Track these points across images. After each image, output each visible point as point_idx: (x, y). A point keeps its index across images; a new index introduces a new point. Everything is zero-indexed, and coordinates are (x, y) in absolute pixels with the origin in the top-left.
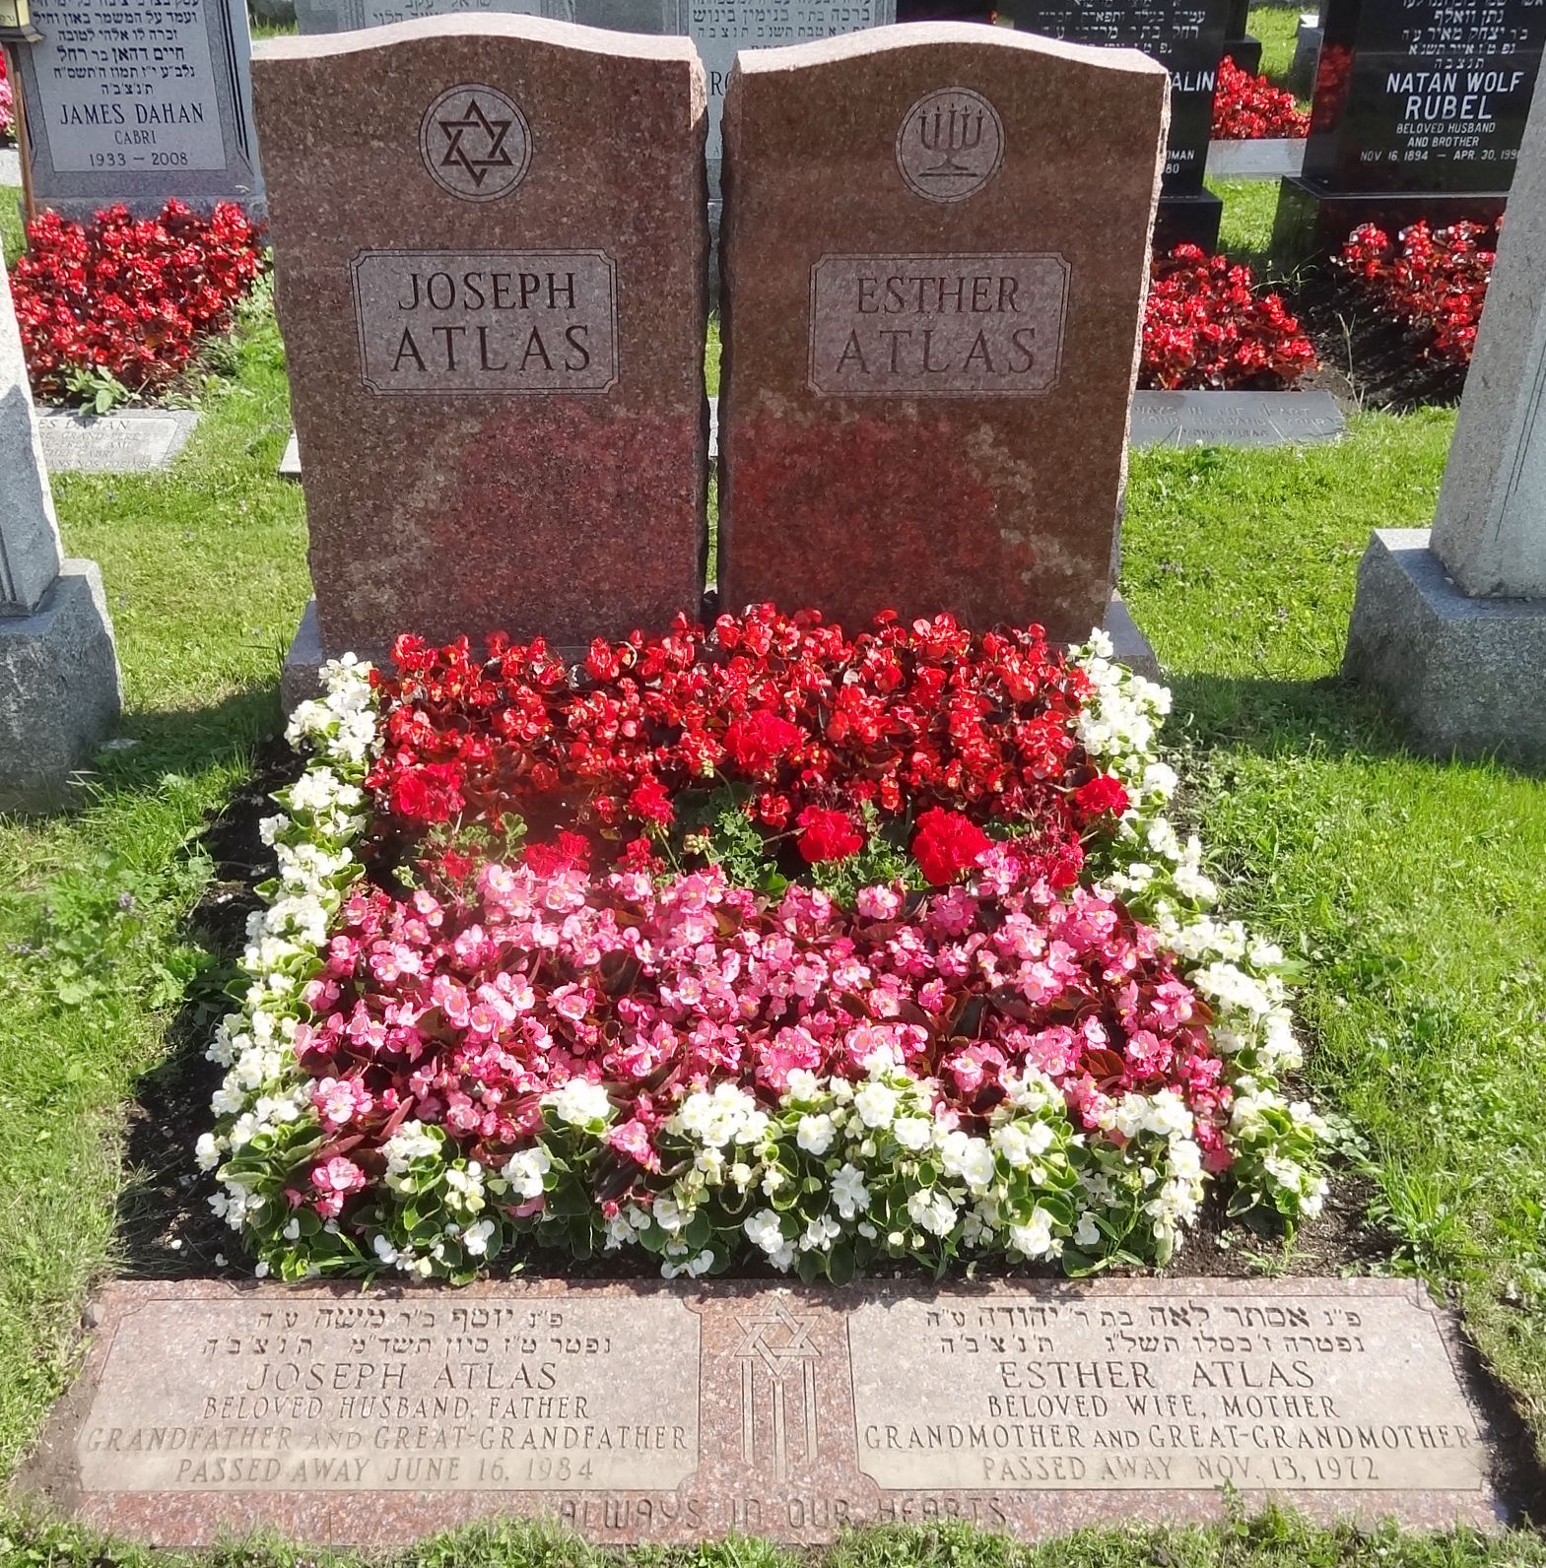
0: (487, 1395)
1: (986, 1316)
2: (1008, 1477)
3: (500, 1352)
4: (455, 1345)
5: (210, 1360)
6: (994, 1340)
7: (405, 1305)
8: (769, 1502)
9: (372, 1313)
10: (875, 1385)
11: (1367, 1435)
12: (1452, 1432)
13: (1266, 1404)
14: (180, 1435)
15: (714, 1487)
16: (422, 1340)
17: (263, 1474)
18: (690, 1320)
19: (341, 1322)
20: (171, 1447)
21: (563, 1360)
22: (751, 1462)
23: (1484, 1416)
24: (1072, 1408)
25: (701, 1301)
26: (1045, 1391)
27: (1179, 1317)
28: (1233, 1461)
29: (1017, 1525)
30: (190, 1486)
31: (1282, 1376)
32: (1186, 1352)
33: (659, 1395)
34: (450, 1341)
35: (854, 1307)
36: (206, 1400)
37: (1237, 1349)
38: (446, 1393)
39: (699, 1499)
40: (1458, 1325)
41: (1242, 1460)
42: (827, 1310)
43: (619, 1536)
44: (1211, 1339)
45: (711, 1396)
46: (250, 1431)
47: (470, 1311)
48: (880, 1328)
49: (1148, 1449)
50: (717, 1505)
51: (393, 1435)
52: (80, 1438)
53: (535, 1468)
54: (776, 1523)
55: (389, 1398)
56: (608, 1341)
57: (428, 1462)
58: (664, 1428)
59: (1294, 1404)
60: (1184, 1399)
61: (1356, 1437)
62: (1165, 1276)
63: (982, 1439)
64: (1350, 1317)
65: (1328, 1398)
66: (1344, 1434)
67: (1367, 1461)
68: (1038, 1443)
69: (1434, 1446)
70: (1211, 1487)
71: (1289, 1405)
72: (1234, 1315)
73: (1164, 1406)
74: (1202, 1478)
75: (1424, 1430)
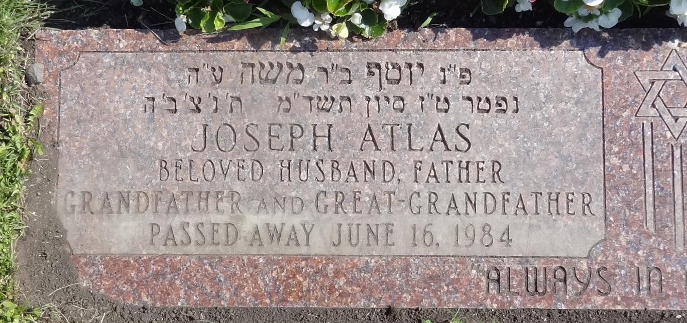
0: (409, 159)
3: (417, 112)
4: (373, 103)
5: (152, 120)
7: (322, 58)
8: (669, 270)
9: (290, 66)
14: (143, 200)
15: (620, 254)
16: (342, 98)
17: (224, 238)
18: (592, 74)
19: (264, 77)
20: (138, 211)
21: (476, 120)
22: (652, 230)
25: (602, 54)
30: (163, 250)
33: (566, 159)
34: (368, 99)
36: (157, 163)
38: (372, 156)
39: (608, 267)
43: (540, 301)
45: (615, 161)
46: (204, 196)
47: (383, 65)
50: (623, 272)
51: (330, 200)
52: (56, 201)
53: (461, 234)
54: (675, 290)
55: (322, 161)
56: (516, 99)
57: (367, 227)
58: (573, 194)
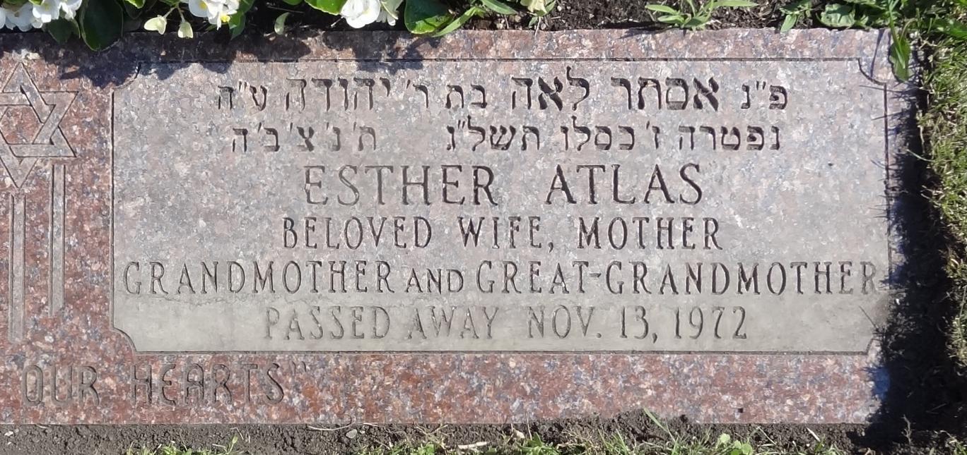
1: (295, 94)
2: (293, 335)
6: (301, 131)
8: (2, 369)
10: (140, 202)
11: (748, 275)
12: (856, 272)
13: (634, 229)
23: (904, 249)
24: (387, 238)
26: (356, 211)
27: (551, 94)
28: (573, 312)
29: (296, 401)
31: (663, 188)
32: (548, 151)
35: (121, 80)
37: (615, 146)
40: (913, 112)
41: (585, 312)
42: (85, 83)
44: (585, 130)
48: (153, 113)
49: (472, 296)
54: (9, 397)
59: (670, 229)
60: (531, 222)
61: (735, 277)
62: (544, 26)
63: (268, 282)
64: (776, 94)
65: (714, 221)
66: (721, 274)
67: (739, 313)
68: (337, 286)
69: (828, 290)
70: (539, 349)
71: (663, 231)
72: (623, 89)
73: (504, 233)
74: (531, 336)
75: (823, 268)
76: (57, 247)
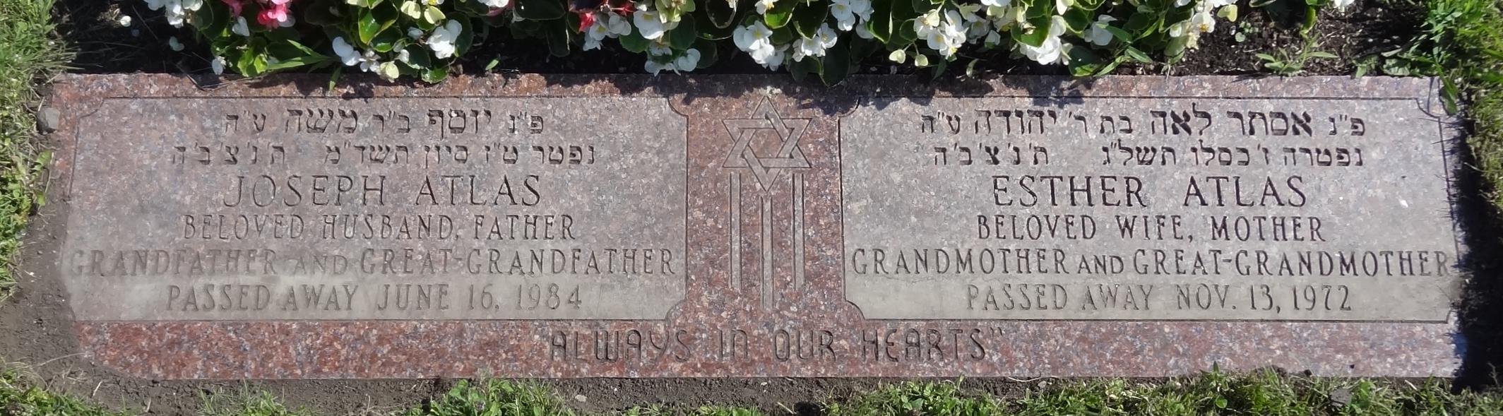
0: (470, 213)
1: (982, 121)
2: (991, 306)
3: (481, 163)
4: (433, 154)
5: (180, 171)
6: (988, 150)
7: (376, 105)
8: (755, 333)
9: (343, 114)
10: (864, 202)
11: (1348, 261)
12: (1432, 259)
13: (1255, 225)
14: (163, 260)
15: (702, 316)
16: (399, 147)
17: (253, 302)
18: (676, 122)
19: (311, 125)
20: (155, 271)
21: (547, 172)
22: (738, 289)
23: (1467, 241)
24: (1061, 231)
25: (687, 101)
26: (1036, 210)
27: (1181, 123)
28: (1212, 289)
29: (995, 358)
30: (181, 316)
31: (1275, 194)
32: (1183, 165)
33: (645, 213)
34: (428, 149)
35: (845, 110)
36: (183, 219)
37: (1235, 162)
38: (429, 211)
39: (688, 330)
40: (1463, 137)
41: (1221, 289)
42: (818, 113)
43: (610, 369)
44: (1210, 150)
45: (698, 214)
46: (233, 255)
47: (446, 112)
48: (872, 135)
49: (1131, 276)
50: (704, 336)
51: (378, 258)
52: (61, 262)
53: (524, 295)
54: (762, 355)
55: (371, 216)
56: (592, 149)
57: (417, 289)
58: (651, 251)
59: (1283, 225)
60: (1174, 220)
61: (1337, 262)
62: (1173, 73)
63: (968, 265)
64: (1356, 124)
65: (1317, 219)
66: (1325, 259)
67: (1343, 290)
68: (1023, 269)
69: (1411, 273)
70: (1187, 318)
71: (1278, 227)
72: (1237, 121)
73: (1153, 228)
74: (1180, 308)
75: (1405, 256)
76: (799, 237)
